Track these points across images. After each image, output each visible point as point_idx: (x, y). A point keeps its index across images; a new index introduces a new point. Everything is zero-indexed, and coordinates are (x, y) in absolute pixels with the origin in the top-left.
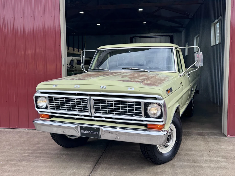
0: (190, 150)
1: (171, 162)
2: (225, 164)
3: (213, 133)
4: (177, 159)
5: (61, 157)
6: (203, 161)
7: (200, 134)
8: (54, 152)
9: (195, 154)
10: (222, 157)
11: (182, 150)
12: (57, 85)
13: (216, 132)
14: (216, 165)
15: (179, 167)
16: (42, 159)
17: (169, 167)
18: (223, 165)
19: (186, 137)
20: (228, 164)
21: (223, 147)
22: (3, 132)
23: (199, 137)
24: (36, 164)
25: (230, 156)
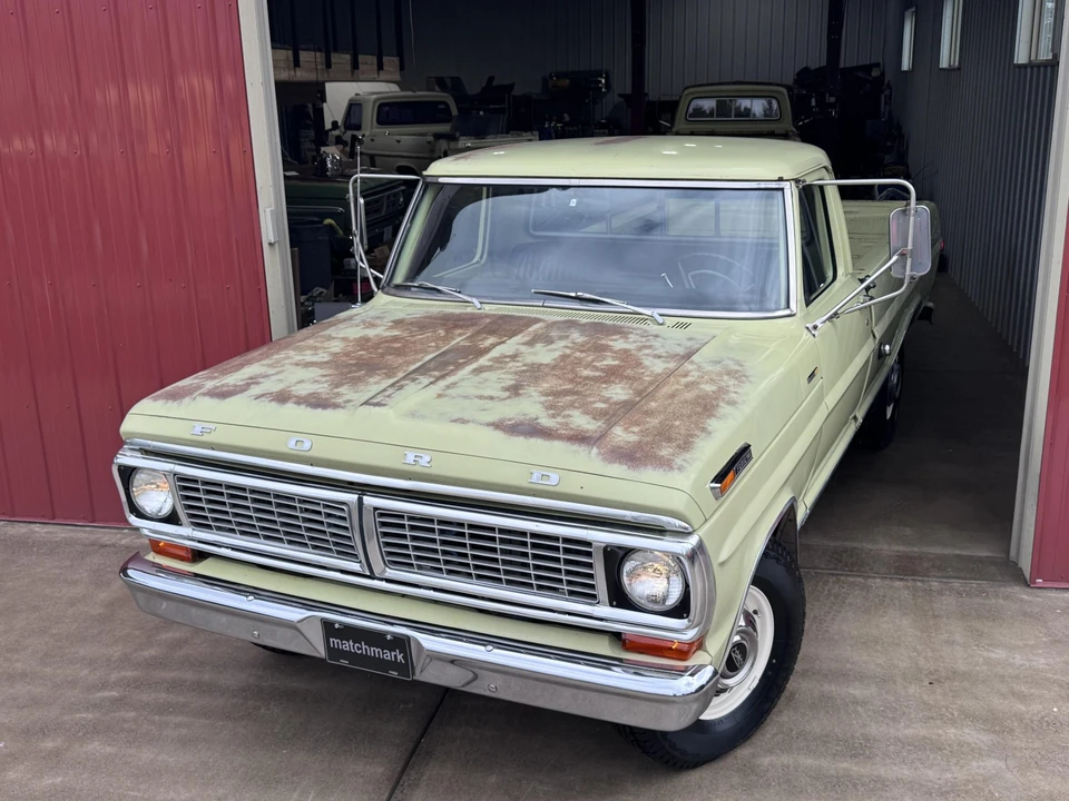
0: (843, 676)
1: (743, 752)
2: (992, 764)
3: (969, 559)
4: (775, 730)
5: (262, 710)
6: (891, 748)
7: (906, 568)
8: (232, 679)
9: (864, 703)
10: (985, 721)
11: (804, 674)
12: (213, 426)
13: (983, 552)
14: (949, 776)
15: (779, 784)
16: (178, 726)
17: (732, 786)
18: (982, 771)
19: (837, 587)
20: (1004, 767)
21: (999, 654)
22: (23, 545)
23: (898, 584)
24: (146, 755)
25: (1020, 717)
